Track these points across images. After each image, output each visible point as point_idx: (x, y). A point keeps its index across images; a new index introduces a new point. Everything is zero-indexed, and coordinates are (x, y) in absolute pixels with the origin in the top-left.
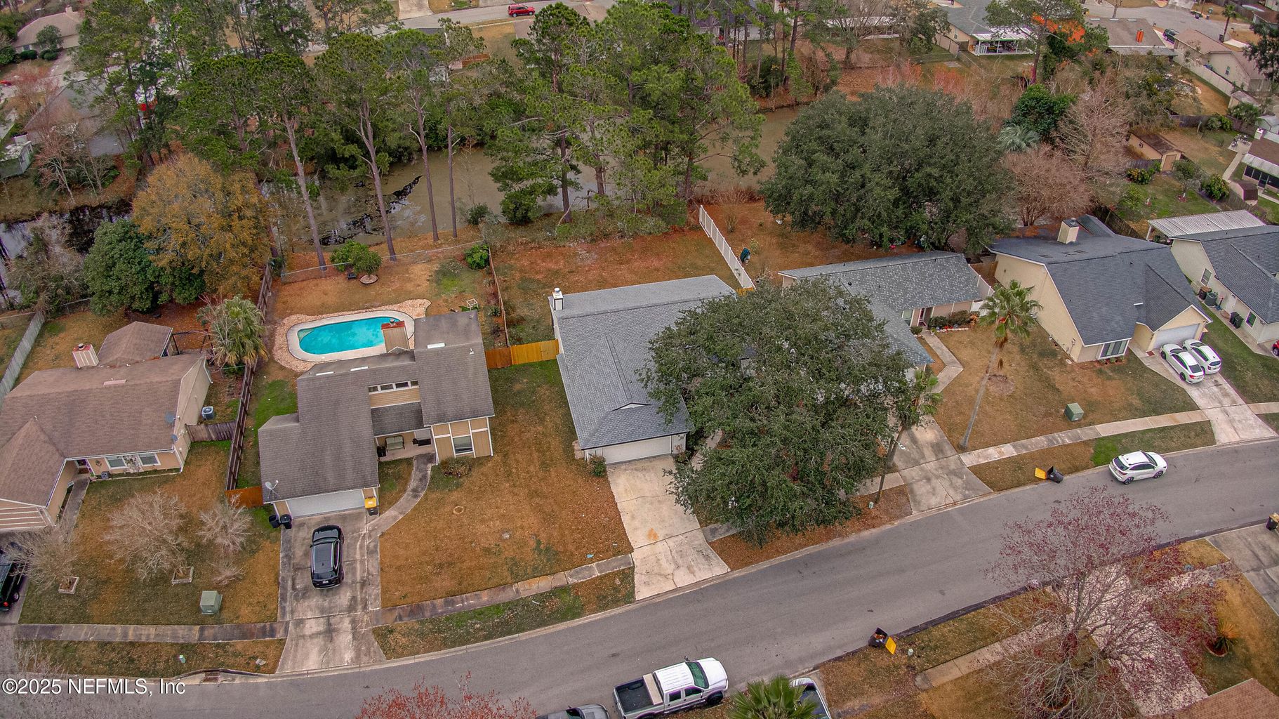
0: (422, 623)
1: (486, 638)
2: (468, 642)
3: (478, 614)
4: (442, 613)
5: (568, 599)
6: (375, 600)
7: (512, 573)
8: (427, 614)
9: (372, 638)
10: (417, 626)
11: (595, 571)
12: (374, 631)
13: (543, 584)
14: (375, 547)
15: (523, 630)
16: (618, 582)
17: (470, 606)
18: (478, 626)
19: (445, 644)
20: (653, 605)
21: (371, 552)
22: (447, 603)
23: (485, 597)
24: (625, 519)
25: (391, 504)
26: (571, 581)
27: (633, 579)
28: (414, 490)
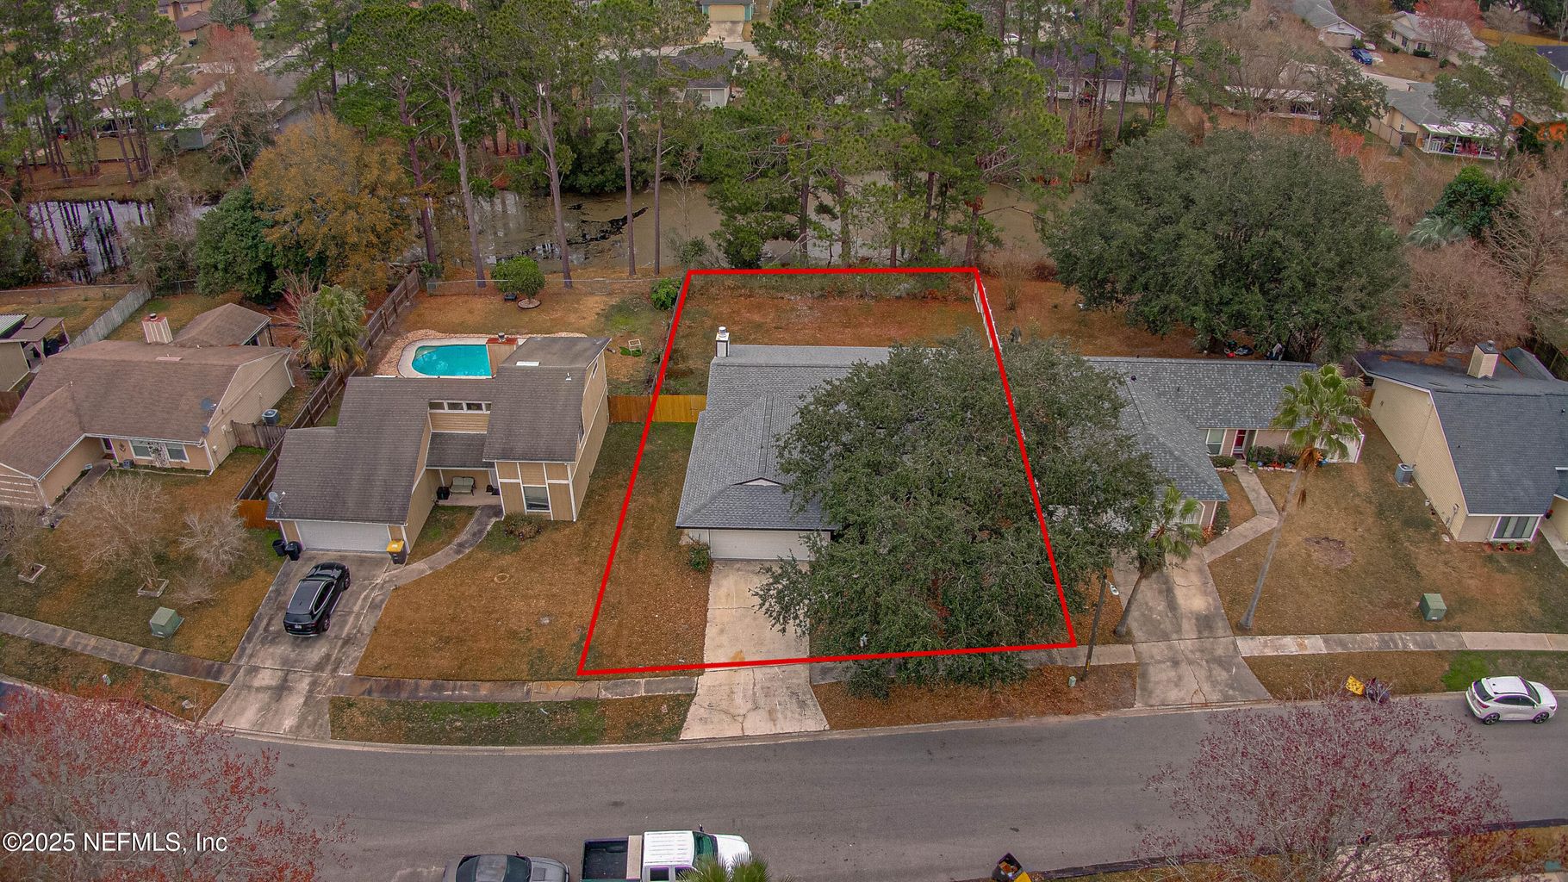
0: (392, 704)
1: (462, 742)
2: (438, 741)
3: (467, 709)
4: (423, 698)
5: (588, 716)
6: (351, 663)
7: (532, 666)
8: (404, 695)
9: (326, 708)
10: (384, 707)
11: (641, 687)
12: (332, 701)
13: (567, 691)
14: (382, 601)
15: (513, 743)
16: (664, 709)
17: (460, 697)
18: (458, 724)
19: (409, 737)
20: (702, 751)
21: (374, 606)
22: (434, 687)
23: (484, 690)
24: (711, 631)
25: (426, 555)
26: (604, 694)
27: (687, 710)
28: (461, 545)
